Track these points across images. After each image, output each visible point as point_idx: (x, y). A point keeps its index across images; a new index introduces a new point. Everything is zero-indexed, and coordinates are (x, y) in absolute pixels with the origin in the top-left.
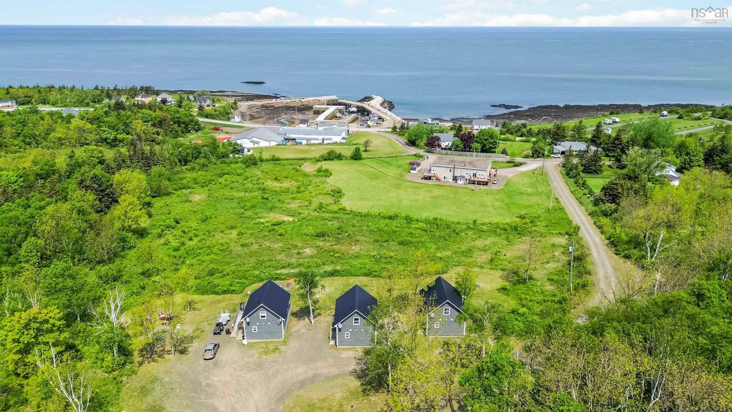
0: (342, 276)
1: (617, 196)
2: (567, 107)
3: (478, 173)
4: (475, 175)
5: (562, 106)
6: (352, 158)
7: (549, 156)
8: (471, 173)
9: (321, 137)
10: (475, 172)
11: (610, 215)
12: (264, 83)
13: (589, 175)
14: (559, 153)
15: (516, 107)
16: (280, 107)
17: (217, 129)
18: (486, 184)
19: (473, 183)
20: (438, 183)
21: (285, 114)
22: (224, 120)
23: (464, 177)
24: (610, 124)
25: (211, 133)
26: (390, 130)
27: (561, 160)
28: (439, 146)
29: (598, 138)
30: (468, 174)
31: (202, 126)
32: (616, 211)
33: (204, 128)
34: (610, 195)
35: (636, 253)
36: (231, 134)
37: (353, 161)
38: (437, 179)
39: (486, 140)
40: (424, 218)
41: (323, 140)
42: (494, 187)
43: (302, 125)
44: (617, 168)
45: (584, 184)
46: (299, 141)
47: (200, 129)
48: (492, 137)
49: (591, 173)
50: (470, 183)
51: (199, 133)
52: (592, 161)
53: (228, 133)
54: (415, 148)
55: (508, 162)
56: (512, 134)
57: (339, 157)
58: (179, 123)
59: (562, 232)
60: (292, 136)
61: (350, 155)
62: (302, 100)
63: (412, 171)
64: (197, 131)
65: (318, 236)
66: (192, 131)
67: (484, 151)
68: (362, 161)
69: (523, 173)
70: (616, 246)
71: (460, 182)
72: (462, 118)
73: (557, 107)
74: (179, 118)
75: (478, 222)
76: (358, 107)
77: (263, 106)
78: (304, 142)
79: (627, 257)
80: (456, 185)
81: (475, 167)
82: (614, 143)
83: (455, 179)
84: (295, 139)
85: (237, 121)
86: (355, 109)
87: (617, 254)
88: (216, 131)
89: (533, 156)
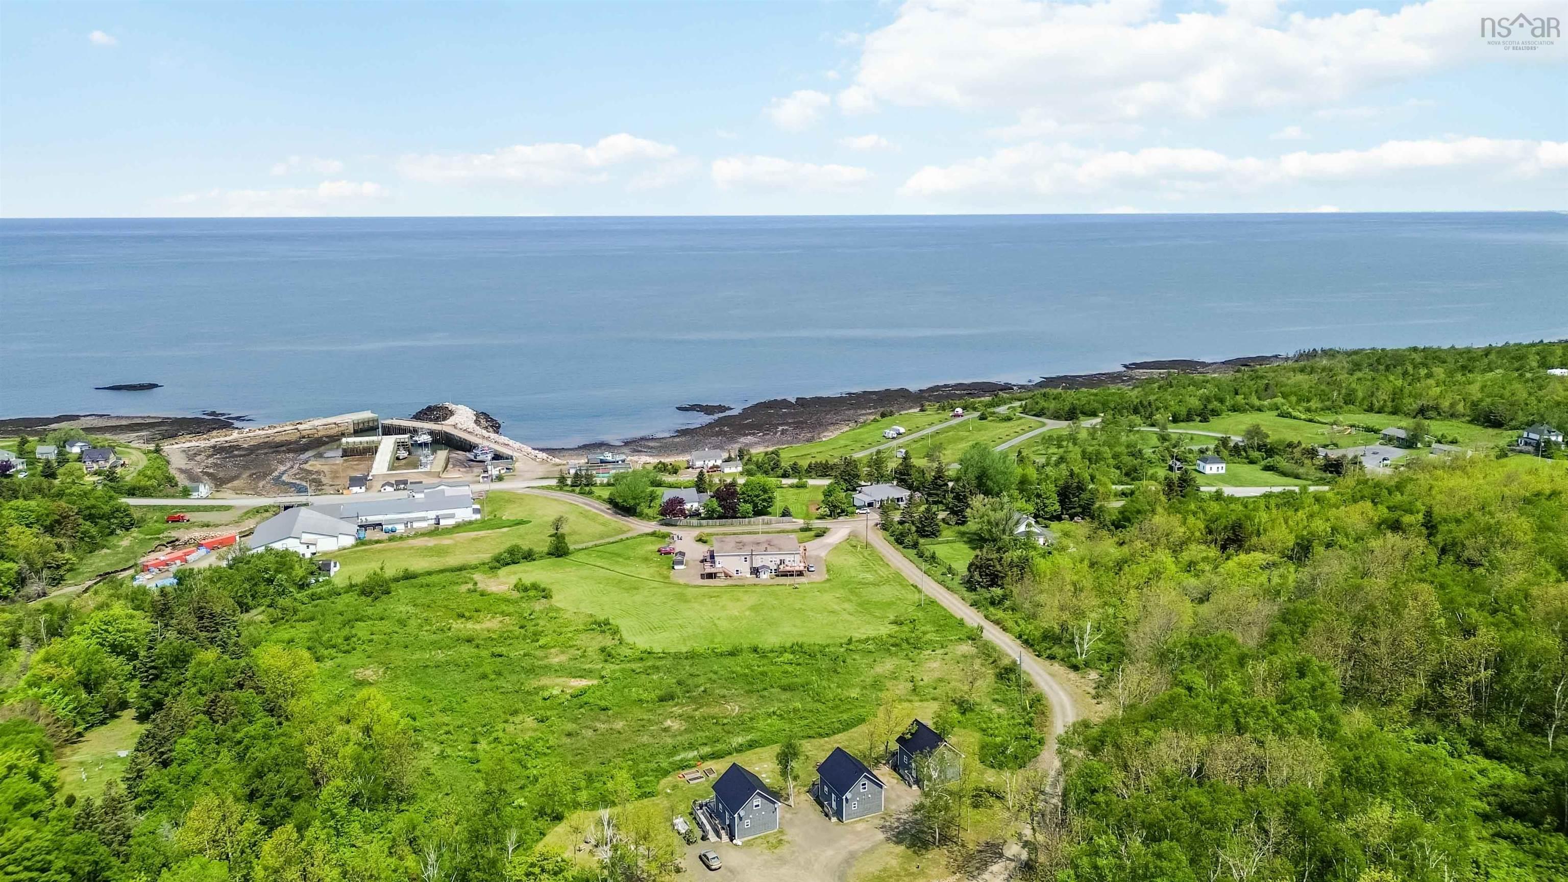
0: (763, 746)
1: (997, 576)
2: (801, 402)
3: (787, 558)
4: (782, 562)
5: (793, 401)
6: (550, 554)
7: (853, 513)
8: (777, 559)
9: (432, 514)
10: (782, 557)
11: (999, 603)
12: (155, 386)
13: (929, 540)
14: (865, 506)
15: (722, 409)
16: (258, 447)
17: (176, 520)
18: (800, 574)
19: (785, 574)
20: (729, 582)
21: (281, 462)
22: (173, 497)
23: (768, 568)
24: (893, 438)
25: (166, 529)
26: (554, 482)
27: (875, 517)
28: (682, 512)
29: (908, 475)
30: (769, 561)
31: (136, 515)
32: (1004, 597)
33: (142, 520)
34: (987, 575)
35: (1057, 650)
36: (216, 526)
37: (554, 560)
38: (727, 575)
39: (757, 496)
40: (777, 645)
41: (438, 520)
42: (814, 577)
43: (355, 489)
44: (957, 523)
45: (933, 557)
46: (390, 527)
47: (132, 524)
48: (765, 491)
49: (927, 536)
50: (777, 576)
51: (135, 532)
52: (926, 519)
53: (208, 526)
54: (637, 519)
55: (803, 530)
56: (766, 473)
57: (529, 556)
58: (91, 518)
59: (962, 637)
60: (372, 519)
61: (546, 550)
62: (300, 427)
63: (676, 567)
64: (127, 530)
65: (662, 699)
66: (118, 532)
67: (759, 513)
68: (571, 557)
69: (835, 548)
70: (1032, 646)
71: (764, 576)
72: (642, 439)
73: (785, 403)
74: (93, 507)
75: (854, 640)
76: (431, 433)
77: (217, 450)
78: (400, 528)
79: (1052, 658)
80: (757, 581)
81: (780, 549)
82: (936, 484)
83: (755, 571)
84: (380, 525)
85: (204, 494)
86: (426, 438)
87: (1038, 656)
88: (175, 524)
89: (830, 516)
